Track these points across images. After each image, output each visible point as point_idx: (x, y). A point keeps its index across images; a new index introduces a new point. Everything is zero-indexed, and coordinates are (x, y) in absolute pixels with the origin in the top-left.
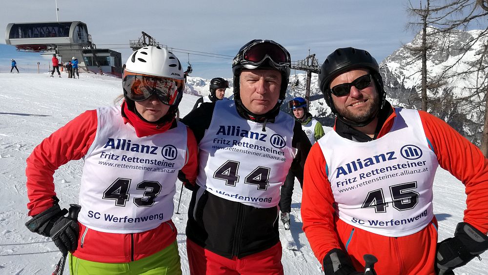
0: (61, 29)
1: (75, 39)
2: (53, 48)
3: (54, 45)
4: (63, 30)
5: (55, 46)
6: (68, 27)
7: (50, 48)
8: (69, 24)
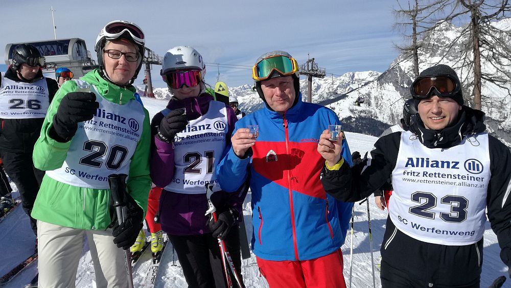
0: (60, 47)
1: (74, 56)
2: (53, 66)
3: (53, 63)
4: (61, 48)
5: (55, 64)
6: (67, 45)
7: (49, 66)
8: (68, 41)
